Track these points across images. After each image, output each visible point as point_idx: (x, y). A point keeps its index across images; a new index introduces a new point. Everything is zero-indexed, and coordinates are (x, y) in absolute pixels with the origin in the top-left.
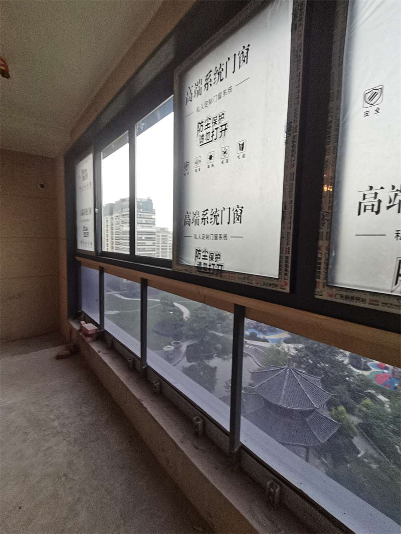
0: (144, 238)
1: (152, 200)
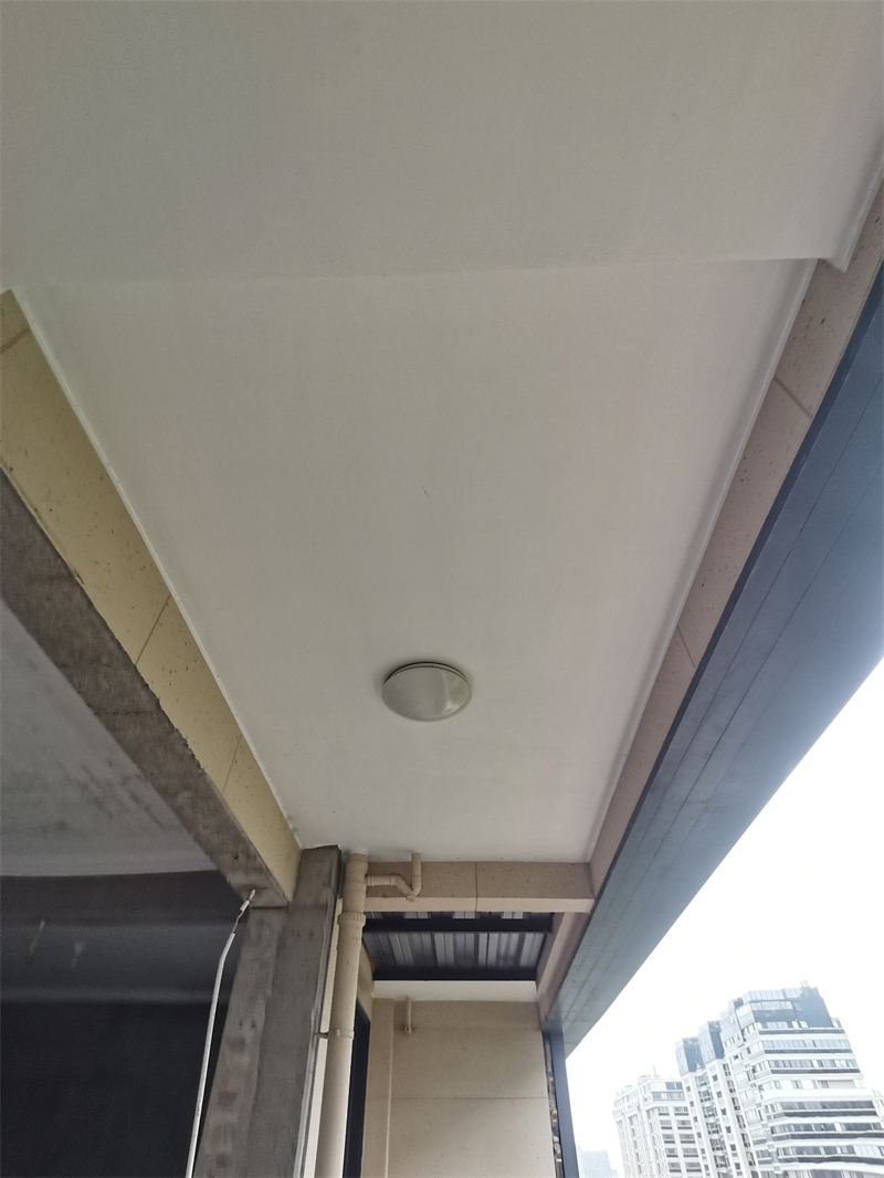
0: (839, 1130)
1: (816, 988)
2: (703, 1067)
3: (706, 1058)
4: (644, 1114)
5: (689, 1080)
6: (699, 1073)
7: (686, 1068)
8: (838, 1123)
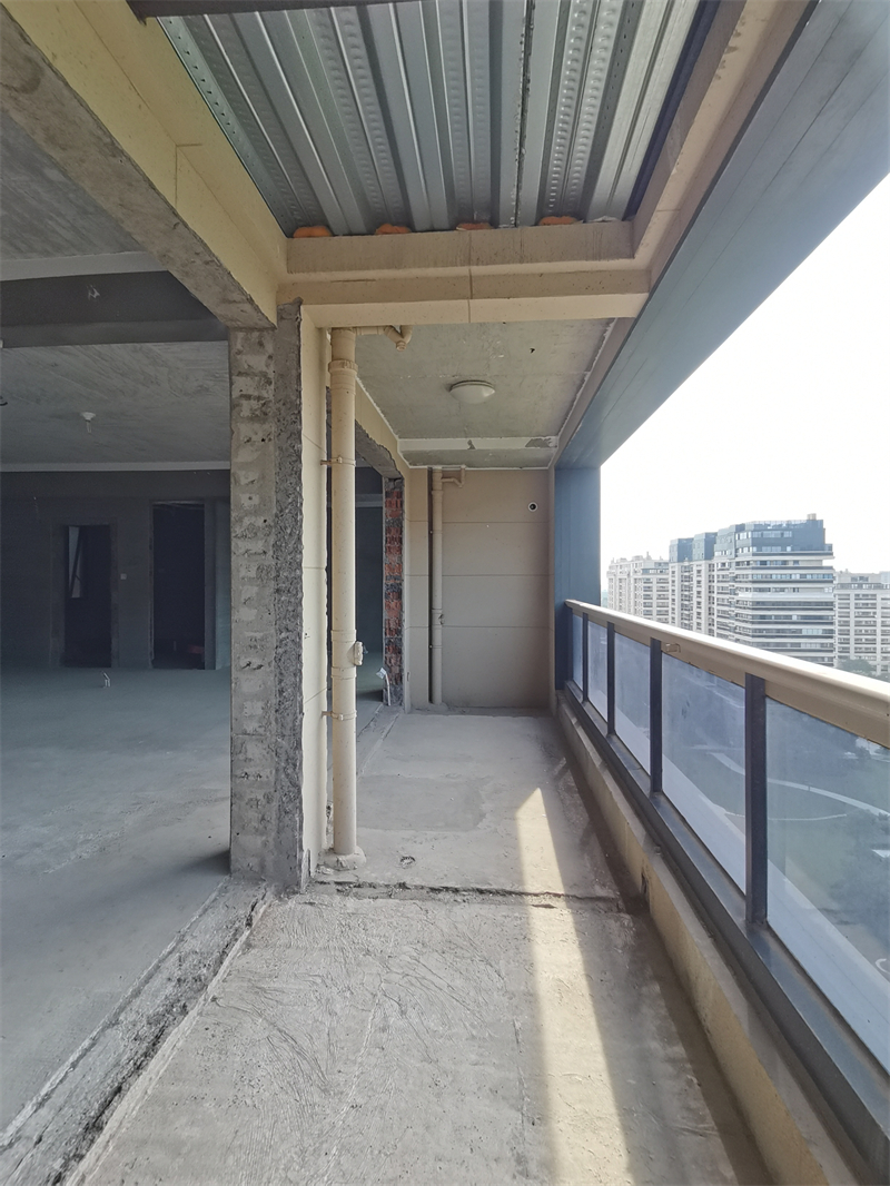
0: (795, 618)
1: (822, 521)
2: (691, 560)
3: (695, 557)
4: (632, 581)
5: (676, 567)
6: (686, 564)
7: (676, 560)
8: (795, 615)
